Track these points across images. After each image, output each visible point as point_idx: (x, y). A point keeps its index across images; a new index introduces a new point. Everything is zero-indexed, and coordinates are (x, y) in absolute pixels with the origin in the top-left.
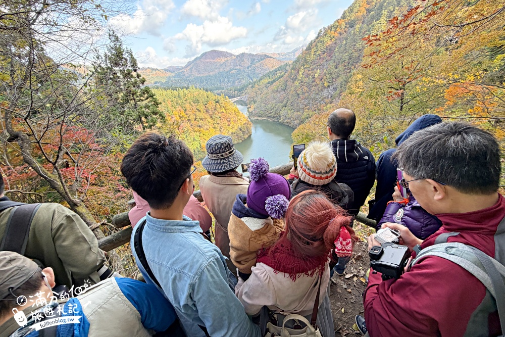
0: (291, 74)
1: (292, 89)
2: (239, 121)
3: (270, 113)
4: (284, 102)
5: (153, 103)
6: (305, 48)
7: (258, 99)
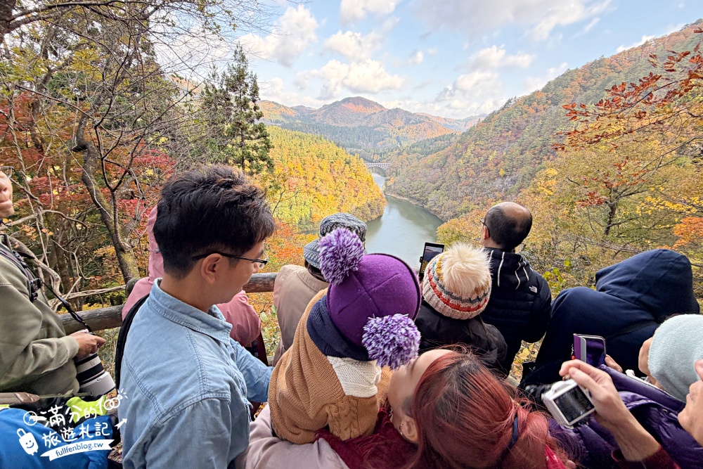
0: (456, 148)
1: (453, 168)
2: (370, 195)
3: (415, 193)
4: (438, 184)
5: (264, 145)
6: (482, 119)
7: (403, 172)
